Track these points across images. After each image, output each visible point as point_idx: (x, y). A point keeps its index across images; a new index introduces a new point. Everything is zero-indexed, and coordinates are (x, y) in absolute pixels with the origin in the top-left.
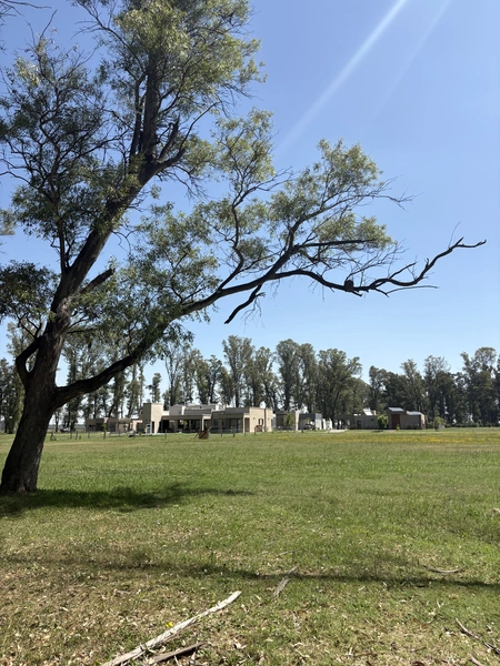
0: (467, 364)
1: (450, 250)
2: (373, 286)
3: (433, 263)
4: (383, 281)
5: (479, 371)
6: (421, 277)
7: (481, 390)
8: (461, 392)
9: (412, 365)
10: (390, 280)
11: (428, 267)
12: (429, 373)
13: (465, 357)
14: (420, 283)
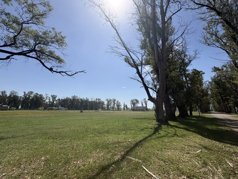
0: (25, 94)
1: (82, 72)
2: (60, 72)
3: (77, 73)
4: (63, 72)
5: (28, 96)
6: (73, 75)
7: (27, 101)
8: (20, 101)
9: (5, 92)
10: (65, 72)
11: (76, 73)
12: (11, 95)
13: (25, 93)
14: (72, 76)
